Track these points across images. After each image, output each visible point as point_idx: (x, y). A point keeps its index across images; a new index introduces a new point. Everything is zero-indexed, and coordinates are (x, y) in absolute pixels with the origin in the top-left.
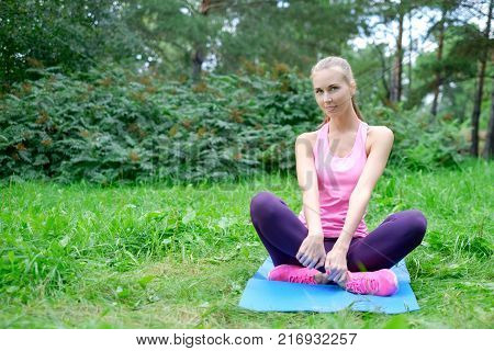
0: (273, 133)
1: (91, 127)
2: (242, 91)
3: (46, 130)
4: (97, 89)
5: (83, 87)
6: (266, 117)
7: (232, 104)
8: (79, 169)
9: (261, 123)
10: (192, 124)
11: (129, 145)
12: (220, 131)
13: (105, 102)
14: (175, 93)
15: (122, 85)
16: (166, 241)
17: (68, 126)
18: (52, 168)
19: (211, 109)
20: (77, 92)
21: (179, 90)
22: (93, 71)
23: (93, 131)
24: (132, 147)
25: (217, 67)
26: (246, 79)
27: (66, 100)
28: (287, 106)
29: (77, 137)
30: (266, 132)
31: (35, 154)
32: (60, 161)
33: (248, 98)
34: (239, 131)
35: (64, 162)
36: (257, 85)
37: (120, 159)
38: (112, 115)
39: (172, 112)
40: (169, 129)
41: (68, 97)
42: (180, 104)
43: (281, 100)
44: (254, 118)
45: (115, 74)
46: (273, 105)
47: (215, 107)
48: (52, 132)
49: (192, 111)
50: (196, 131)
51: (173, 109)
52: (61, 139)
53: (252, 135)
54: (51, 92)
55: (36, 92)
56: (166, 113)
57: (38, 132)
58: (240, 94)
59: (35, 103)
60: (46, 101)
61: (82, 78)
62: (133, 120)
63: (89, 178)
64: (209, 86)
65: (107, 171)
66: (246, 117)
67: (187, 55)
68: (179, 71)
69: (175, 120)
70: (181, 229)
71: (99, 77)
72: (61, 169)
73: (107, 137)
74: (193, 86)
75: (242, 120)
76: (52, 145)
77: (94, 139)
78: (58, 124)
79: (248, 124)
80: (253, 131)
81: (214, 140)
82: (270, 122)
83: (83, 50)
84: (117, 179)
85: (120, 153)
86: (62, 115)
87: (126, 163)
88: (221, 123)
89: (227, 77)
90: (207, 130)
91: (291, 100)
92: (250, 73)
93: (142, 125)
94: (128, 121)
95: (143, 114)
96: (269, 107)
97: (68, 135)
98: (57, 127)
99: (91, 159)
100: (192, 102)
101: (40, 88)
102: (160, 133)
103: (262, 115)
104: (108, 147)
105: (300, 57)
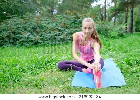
0: (74, 30)
1: (24, 31)
2: (65, 19)
3: (12, 32)
4: (26, 21)
5: (22, 20)
6: (72, 26)
7: (62, 23)
8: (22, 43)
9: (70, 27)
10: (52, 29)
11: (35, 36)
12: (60, 30)
13: (28, 24)
14: (46, 21)
15: (32, 19)
16: (47, 65)
17: (18, 31)
18: (15, 43)
19: (57, 24)
20: (20, 22)
21: (48, 20)
22: (24, 16)
23: (25, 32)
24: (36, 36)
25: (57, 13)
26: (66, 16)
27: (17, 24)
28: (77, 22)
29: (21, 34)
30: (72, 30)
31: (10, 39)
32: (16, 41)
33: (66, 21)
34: (65, 30)
35: (18, 41)
36: (69, 17)
37: (33, 40)
38: (30, 27)
39: (46, 26)
40: (46, 30)
41: (18, 23)
42: (48, 24)
43: (75, 21)
44: (68, 26)
45: (30, 16)
46: (74, 23)
47: (58, 24)
48: (14, 33)
49: (52, 25)
50: (53, 31)
51: (46, 25)
52: (17, 35)
53: (68, 31)
54: (13, 22)
55: (9, 22)
56: (45, 26)
57: (10, 33)
58: (64, 20)
59: (9, 25)
60: (12, 25)
61: (21, 18)
62: (36, 29)
63: (25, 45)
64: (56, 18)
65: (30, 43)
66: (66, 26)
67: (49, 10)
68: (47, 14)
69: (47, 28)
70: (52, 60)
71: (26, 17)
72: (17, 43)
73: (29, 34)
74: (51, 18)
75: (65, 27)
76: (14, 37)
77: (25, 34)
78: (16, 31)
79: (67, 28)
80: (68, 30)
81: (58, 33)
82: (73, 27)
83: (21, 10)
84: (32, 45)
85: (33, 38)
86: (16, 28)
87: (34, 41)
88: (60, 28)
89: (60, 15)
90: (56, 30)
91: (78, 21)
92: (66, 14)
93: (38, 30)
94: (34, 29)
95: (38, 27)
96: (72, 23)
97: (18, 34)
98: (15, 32)
99: (25, 40)
100: (51, 23)
101: (10, 21)
102: (43, 32)
103: (71, 25)
104: (29, 36)
105: (79, 9)
